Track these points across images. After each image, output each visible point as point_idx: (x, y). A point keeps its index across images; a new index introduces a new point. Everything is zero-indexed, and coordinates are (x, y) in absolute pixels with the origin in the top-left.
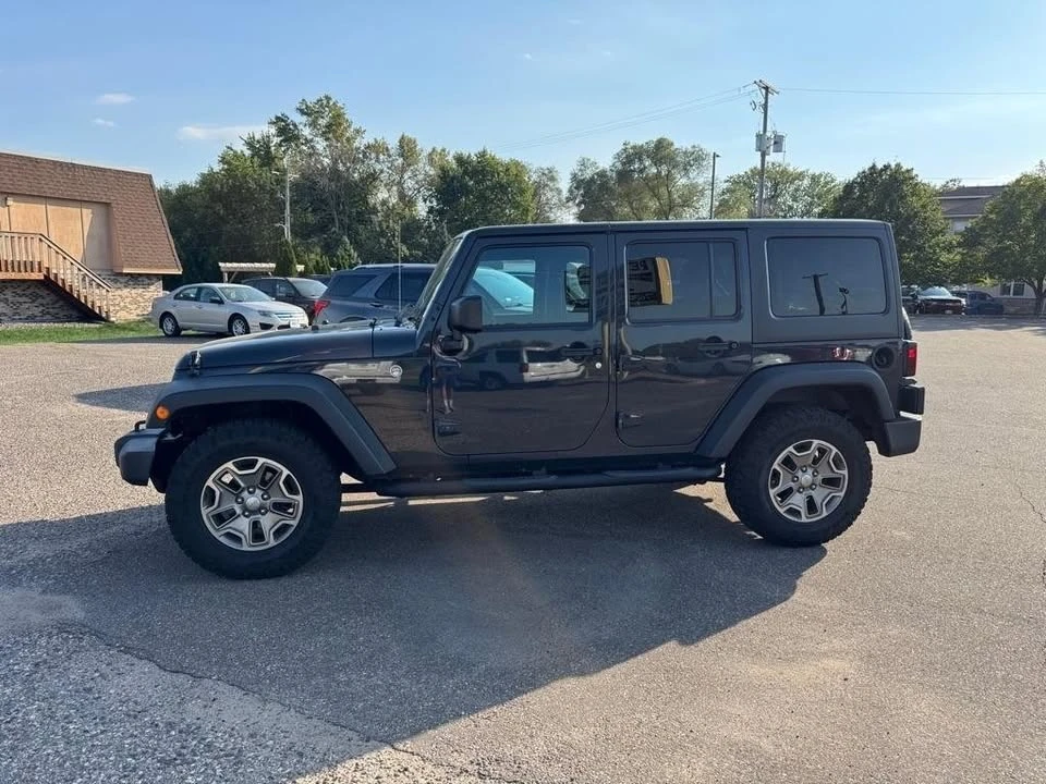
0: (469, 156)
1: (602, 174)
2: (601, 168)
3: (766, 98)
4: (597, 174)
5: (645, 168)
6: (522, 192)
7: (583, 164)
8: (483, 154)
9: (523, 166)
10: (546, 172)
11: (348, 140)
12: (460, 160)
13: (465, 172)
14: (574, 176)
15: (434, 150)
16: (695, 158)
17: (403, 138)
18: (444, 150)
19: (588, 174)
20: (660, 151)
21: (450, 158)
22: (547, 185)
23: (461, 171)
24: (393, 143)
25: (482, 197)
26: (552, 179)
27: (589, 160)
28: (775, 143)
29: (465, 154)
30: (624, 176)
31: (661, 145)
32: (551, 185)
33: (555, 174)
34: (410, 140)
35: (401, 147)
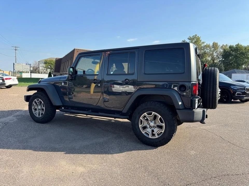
0: (233, 46)
11: (200, 45)
12: (230, 47)
15: (223, 45)
17: (214, 43)
21: (228, 47)
23: (230, 50)
24: (211, 44)
34: (216, 43)
35: (213, 45)
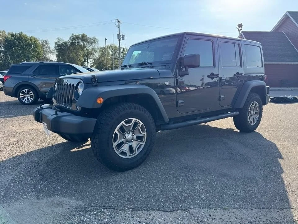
0: (16, 34)
1: (65, 43)
2: (65, 41)
3: (119, 24)
4: (63, 43)
5: (79, 42)
6: (37, 47)
7: (59, 39)
8: (21, 34)
9: (36, 39)
10: (45, 41)
12: (12, 35)
13: (15, 39)
14: (56, 43)
16: (94, 41)
18: (4, 31)
19: (61, 43)
20: (83, 38)
21: (7, 34)
22: (45, 46)
23: (13, 38)
25: (22, 48)
26: (47, 44)
27: (61, 38)
28: (122, 37)
29: (14, 33)
30: (72, 44)
31: (83, 36)
32: (46, 46)
33: (48, 42)
